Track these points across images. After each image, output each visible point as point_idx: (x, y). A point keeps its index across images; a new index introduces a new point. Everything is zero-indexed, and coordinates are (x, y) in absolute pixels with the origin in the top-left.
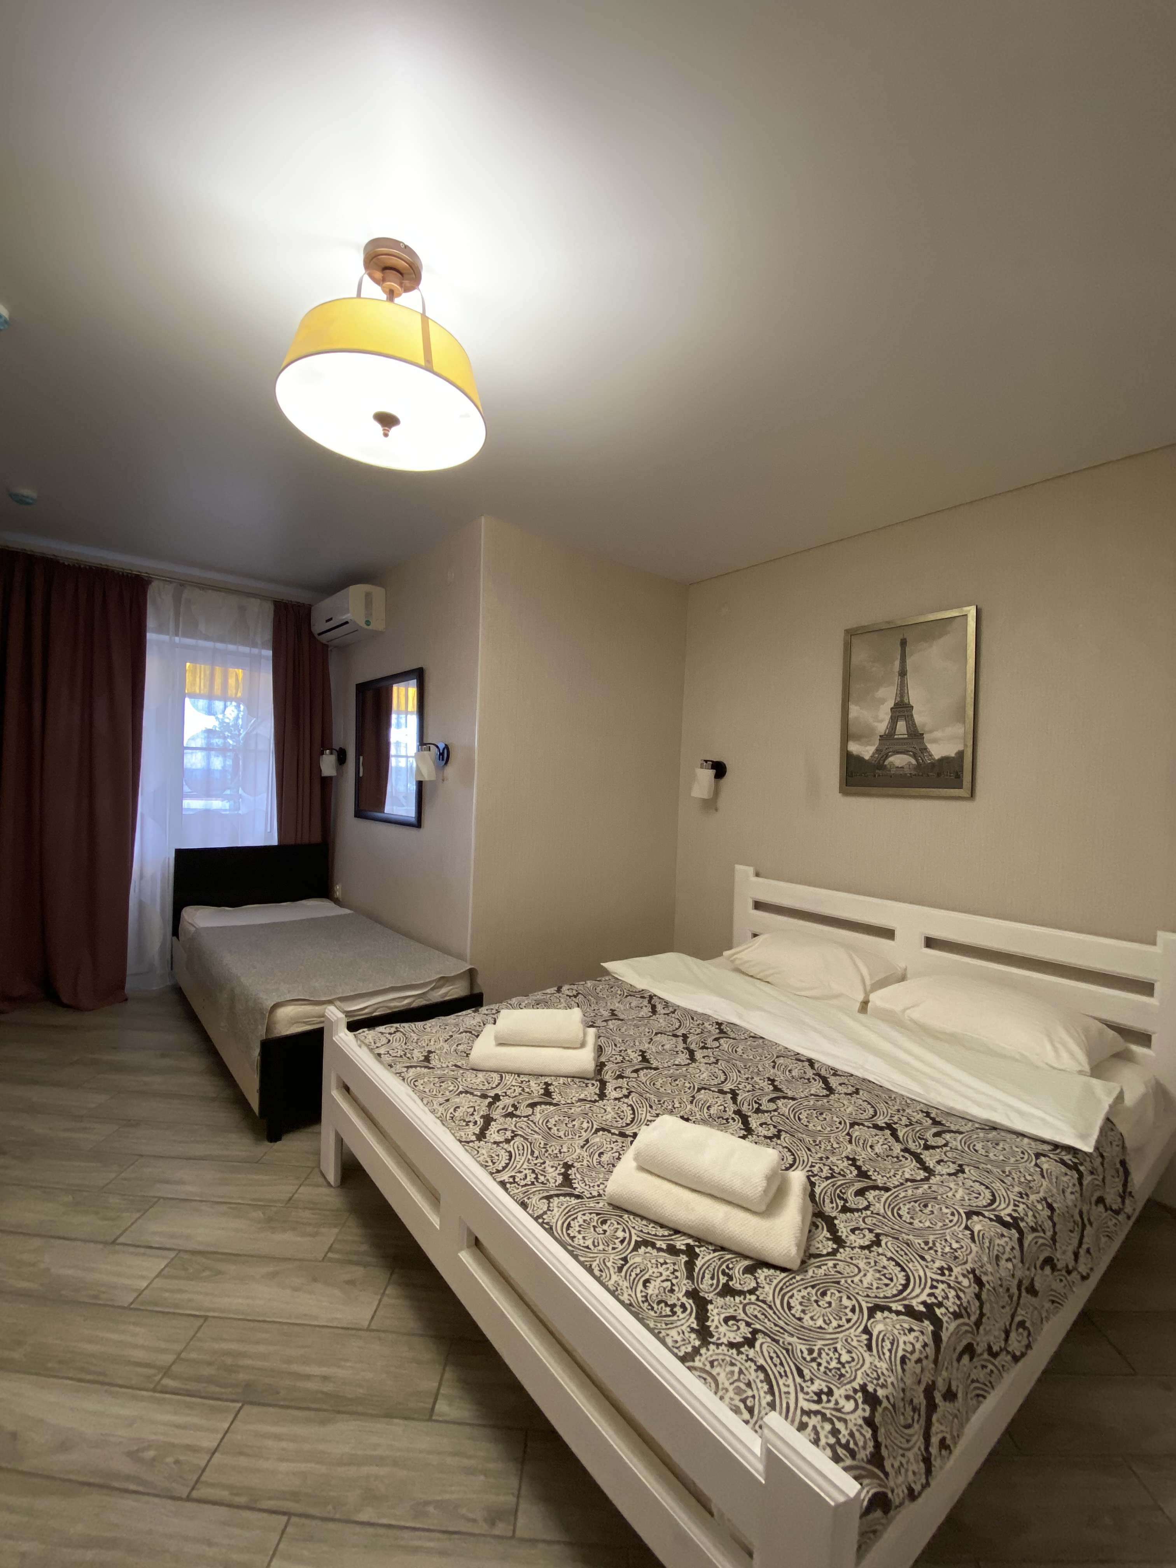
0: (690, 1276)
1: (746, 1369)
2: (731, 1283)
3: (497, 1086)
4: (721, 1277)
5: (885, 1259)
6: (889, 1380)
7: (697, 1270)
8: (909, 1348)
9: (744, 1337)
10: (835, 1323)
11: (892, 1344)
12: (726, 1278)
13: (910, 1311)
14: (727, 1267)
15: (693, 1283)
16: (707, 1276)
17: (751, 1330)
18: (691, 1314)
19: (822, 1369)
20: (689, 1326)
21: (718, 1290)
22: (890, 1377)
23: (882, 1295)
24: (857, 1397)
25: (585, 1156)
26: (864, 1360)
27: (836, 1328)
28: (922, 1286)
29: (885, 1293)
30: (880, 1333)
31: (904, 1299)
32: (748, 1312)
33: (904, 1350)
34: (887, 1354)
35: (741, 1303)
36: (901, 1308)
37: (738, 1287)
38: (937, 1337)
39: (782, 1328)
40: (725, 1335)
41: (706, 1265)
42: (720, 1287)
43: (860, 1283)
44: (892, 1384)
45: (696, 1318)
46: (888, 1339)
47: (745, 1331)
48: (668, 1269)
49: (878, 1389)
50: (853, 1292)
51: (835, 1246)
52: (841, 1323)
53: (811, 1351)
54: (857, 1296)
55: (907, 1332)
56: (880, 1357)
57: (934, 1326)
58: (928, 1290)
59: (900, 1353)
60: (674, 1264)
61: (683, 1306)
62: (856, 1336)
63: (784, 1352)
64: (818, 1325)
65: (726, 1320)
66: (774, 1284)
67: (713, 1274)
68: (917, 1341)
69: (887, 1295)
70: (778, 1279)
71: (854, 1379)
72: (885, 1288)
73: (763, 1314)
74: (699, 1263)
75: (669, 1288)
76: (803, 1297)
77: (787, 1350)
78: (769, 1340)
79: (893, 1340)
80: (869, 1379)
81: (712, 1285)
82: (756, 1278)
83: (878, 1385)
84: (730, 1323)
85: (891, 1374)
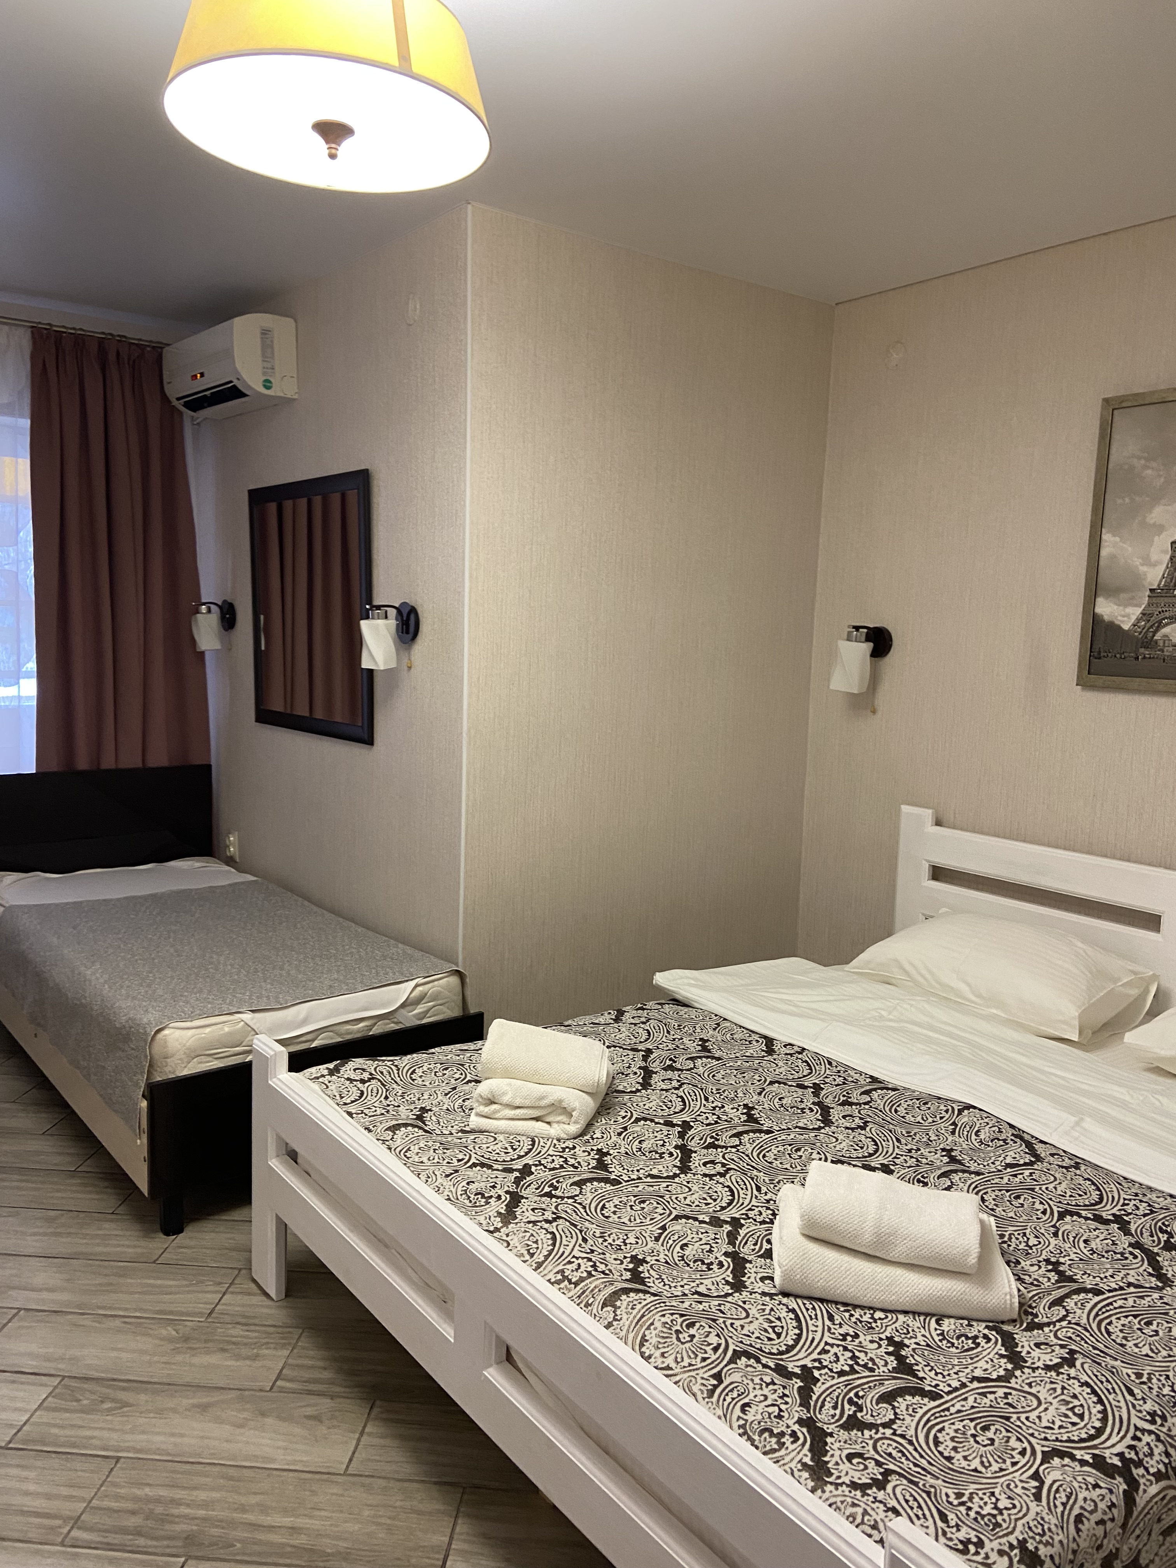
0: (805, 1403)
1: (873, 1509)
2: (859, 1415)
3: (527, 1154)
4: (847, 1406)
5: (1077, 1383)
6: (1057, 1538)
7: (814, 1397)
8: (1090, 1506)
9: (872, 1479)
10: (995, 1467)
11: (1068, 1498)
12: (853, 1408)
13: (1099, 1463)
14: (856, 1395)
15: (809, 1411)
16: (828, 1405)
17: (882, 1470)
18: (803, 1445)
19: (972, 1514)
20: (800, 1461)
21: (841, 1422)
22: (1058, 1534)
23: (1065, 1438)
24: (1012, 1554)
25: (661, 1251)
26: (1028, 1509)
27: (996, 1472)
28: (1122, 1433)
29: (1070, 1435)
30: (1055, 1482)
31: (1095, 1447)
32: (879, 1449)
33: (1082, 1508)
34: (1060, 1509)
35: (871, 1438)
36: (1088, 1458)
37: (869, 1419)
38: (1129, 1498)
39: (924, 1469)
40: (847, 1473)
41: (828, 1392)
42: (844, 1419)
43: (1037, 1421)
44: (1061, 1542)
45: (811, 1450)
46: (1064, 1490)
47: (876, 1472)
48: (775, 1391)
49: (1041, 1546)
50: (1025, 1432)
51: (1010, 1366)
52: (1004, 1467)
53: (959, 1495)
54: (1031, 1439)
55: (1090, 1486)
56: (1049, 1509)
57: (1128, 1486)
58: (1128, 1441)
59: (1076, 1511)
60: (784, 1387)
61: (794, 1434)
62: (1021, 1481)
63: (924, 1495)
64: (972, 1467)
65: (850, 1457)
66: (918, 1416)
67: (837, 1403)
68: (1102, 1500)
69: (1072, 1438)
70: (925, 1409)
71: (1012, 1533)
72: (1071, 1428)
73: (901, 1451)
74: (818, 1389)
75: (776, 1414)
76: (956, 1431)
77: (928, 1493)
78: (905, 1482)
79: (1071, 1494)
80: (1031, 1534)
81: (833, 1416)
82: (894, 1408)
83: (1040, 1542)
84: (855, 1461)
85: (1060, 1532)
